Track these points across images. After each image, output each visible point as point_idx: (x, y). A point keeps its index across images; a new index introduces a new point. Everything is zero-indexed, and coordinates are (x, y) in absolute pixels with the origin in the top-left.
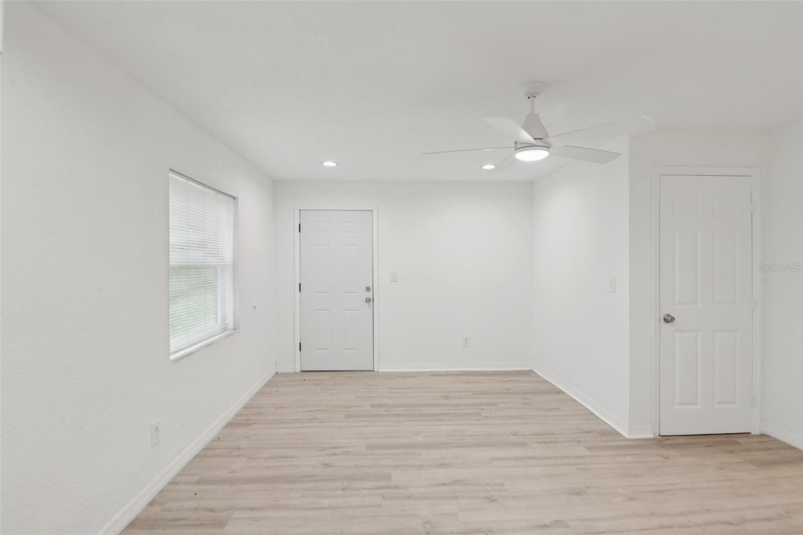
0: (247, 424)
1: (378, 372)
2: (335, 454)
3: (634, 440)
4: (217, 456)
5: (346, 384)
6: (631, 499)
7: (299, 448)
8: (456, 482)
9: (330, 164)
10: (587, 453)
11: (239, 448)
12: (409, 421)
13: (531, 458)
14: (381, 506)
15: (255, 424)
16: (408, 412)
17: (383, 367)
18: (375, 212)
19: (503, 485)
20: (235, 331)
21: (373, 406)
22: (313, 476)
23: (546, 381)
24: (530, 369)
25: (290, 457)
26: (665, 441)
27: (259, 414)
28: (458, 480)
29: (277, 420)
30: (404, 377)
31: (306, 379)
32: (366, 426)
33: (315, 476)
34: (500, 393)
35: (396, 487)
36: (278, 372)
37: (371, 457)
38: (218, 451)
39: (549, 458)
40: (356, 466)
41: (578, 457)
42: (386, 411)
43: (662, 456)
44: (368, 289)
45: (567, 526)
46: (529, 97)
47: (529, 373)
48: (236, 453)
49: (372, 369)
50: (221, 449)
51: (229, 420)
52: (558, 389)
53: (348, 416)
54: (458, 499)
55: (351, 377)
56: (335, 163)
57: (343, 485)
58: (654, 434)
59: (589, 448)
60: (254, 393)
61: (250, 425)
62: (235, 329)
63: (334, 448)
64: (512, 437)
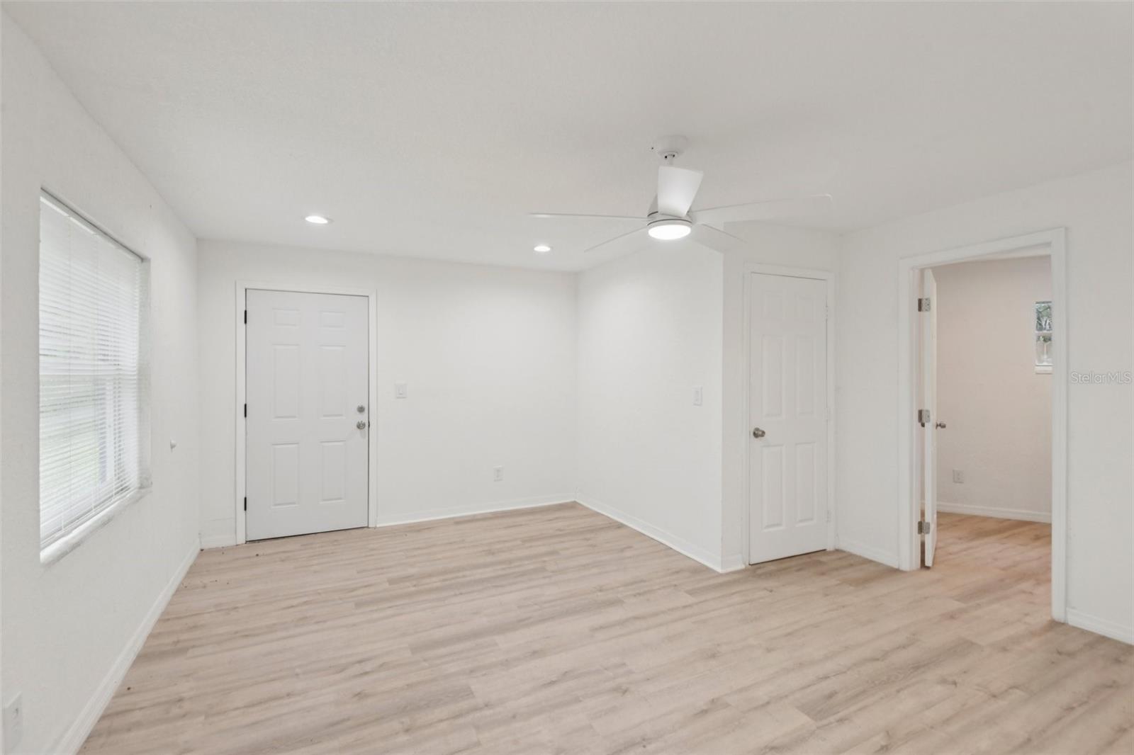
0: (179, 650)
1: (375, 528)
2: (366, 673)
3: (728, 574)
4: (138, 725)
5: (332, 553)
6: (769, 650)
7: (297, 675)
8: (565, 675)
9: (316, 219)
10: (691, 600)
11: (181, 700)
12: (456, 595)
13: (636, 618)
14: (478, 744)
15: (193, 647)
16: (447, 583)
17: (381, 521)
18: (372, 299)
19: (624, 664)
20: (143, 491)
21: (392, 582)
22: (343, 721)
23: (598, 514)
24: (573, 500)
25: (289, 695)
26: (758, 570)
27: (195, 627)
28: (566, 672)
29: (236, 632)
30: (419, 531)
31: (260, 553)
32: (393, 616)
33: (348, 719)
34: (552, 537)
35: (486, 706)
36: (203, 548)
37: (426, 664)
38: (137, 716)
39: (656, 614)
40: (409, 686)
41: (685, 607)
42: (415, 586)
43: (766, 589)
44: (361, 410)
45: (727, 705)
46: (666, 157)
47: (573, 506)
48: (176, 711)
49: (366, 525)
50: (141, 709)
51: (140, 649)
52: (617, 522)
53: (359, 605)
54: (580, 701)
55: (336, 541)
56: (327, 219)
57: (402, 723)
58: (745, 564)
59: (691, 593)
60: (172, 591)
61: (183, 651)
62: (141, 487)
63: (360, 662)
64: (599, 594)
